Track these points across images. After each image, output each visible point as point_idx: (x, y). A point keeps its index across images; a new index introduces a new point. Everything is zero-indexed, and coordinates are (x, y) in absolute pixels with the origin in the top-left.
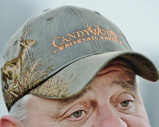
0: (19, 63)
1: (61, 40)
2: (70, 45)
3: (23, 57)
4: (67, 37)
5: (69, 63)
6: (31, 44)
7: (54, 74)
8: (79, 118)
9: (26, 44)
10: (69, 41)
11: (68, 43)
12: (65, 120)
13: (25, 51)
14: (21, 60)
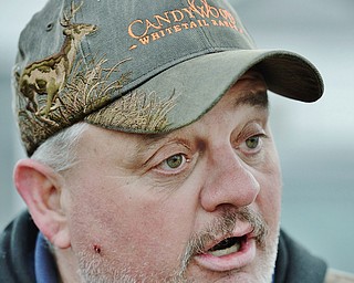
0: (60, 67)
1: (143, 26)
2: (160, 35)
3: (71, 54)
4: (155, 21)
5: (161, 69)
6: (85, 32)
7: (134, 88)
8: (177, 171)
9: (76, 31)
10: (159, 27)
11: (158, 31)
12: (150, 174)
13: (74, 44)
14: (66, 60)
